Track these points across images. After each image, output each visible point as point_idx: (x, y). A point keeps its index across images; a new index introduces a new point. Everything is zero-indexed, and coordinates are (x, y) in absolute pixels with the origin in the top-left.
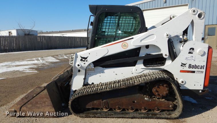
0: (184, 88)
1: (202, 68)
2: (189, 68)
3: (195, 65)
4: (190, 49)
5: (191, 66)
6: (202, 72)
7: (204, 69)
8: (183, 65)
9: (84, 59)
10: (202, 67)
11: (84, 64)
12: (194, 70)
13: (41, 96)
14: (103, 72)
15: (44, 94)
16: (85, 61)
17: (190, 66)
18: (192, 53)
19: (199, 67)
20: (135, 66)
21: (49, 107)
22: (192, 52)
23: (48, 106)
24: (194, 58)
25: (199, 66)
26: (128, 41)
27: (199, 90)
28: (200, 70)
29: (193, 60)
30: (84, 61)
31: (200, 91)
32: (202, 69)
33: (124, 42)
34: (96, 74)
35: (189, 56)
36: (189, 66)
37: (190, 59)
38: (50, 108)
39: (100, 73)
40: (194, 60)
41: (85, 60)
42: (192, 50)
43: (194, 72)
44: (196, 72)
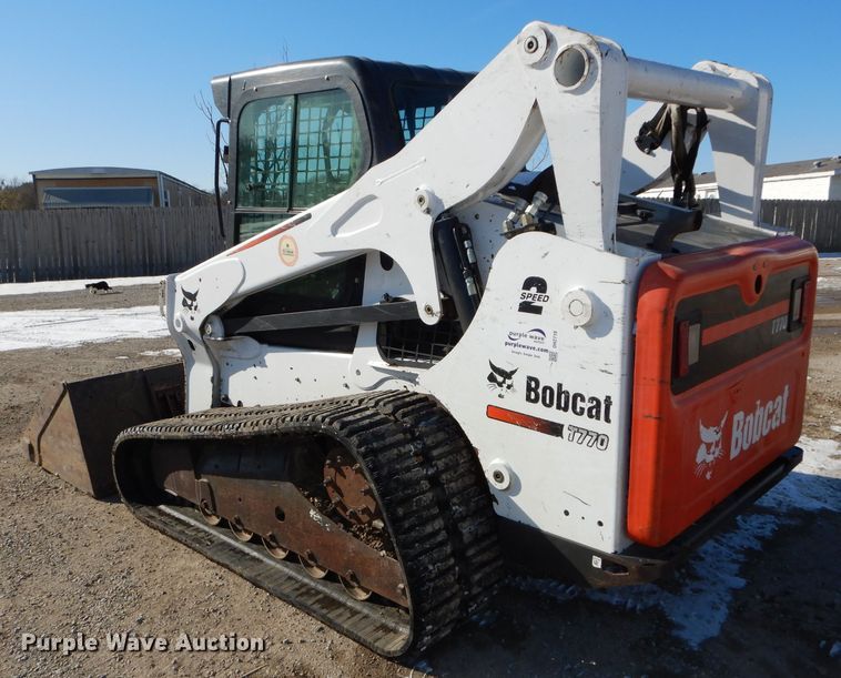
0: (515, 518)
1: (598, 412)
2: (528, 399)
3: (560, 386)
4: (529, 283)
5: (540, 391)
6: (601, 440)
7: (607, 420)
8: (499, 376)
9: (189, 299)
10: (598, 409)
12: (552, 414)
14: (263, 364)
17: (533, 389)
18: (538, 310)
19: (580, 404)
20: (351, 351)
22: (537, 304)
24: (548, 344)
25: (583, 400)
26: (296, 227)
27: (590, 552)
28: (584, 422)
29: (546, 356)
31: (597, 563)
32: (598, 418)
33: (285, 233)
34: (244, 368)
35: (525, 329)
36: (529, 389)
37: (530, 343)
39: (254, 365)
40: (553, 357)
42: (534, 290)
43: (554, 429)
44: (566, 432)
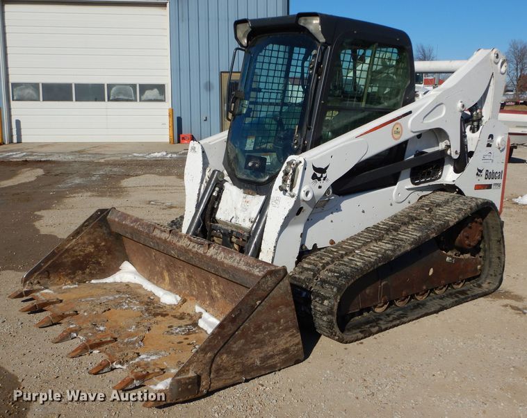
1: (500, 177)
2: (485, 178)
3: (493, 171)
5: (488, 174)
6: (499, 185)
8: (479, 173)
9: (319, 172)
11: (320, 187)
12: (490, 182)
13: (272, 301)
14: (338, 209)
15: (281, 292)
16: (322, 179)
18: (491, 146)
19: (496, 175)
20: (395, 184)
21: (287, 334)
22: (491, 143)
23: (286, 329)
24: (492, 157)
25: (497, 173)
26: (403, 118)
28: (497, 181)
29: (491, 161)
30: (319, 179)
33: (396, 121)
34: (323, 218)
36: (486, 175)
37: (488, 158)
38: (290, 336)
39: (332, 213)
40: (493, 161)
41: (322, 176)
42: (490, 139)
43: (490, 187)
44: (492, 186)
